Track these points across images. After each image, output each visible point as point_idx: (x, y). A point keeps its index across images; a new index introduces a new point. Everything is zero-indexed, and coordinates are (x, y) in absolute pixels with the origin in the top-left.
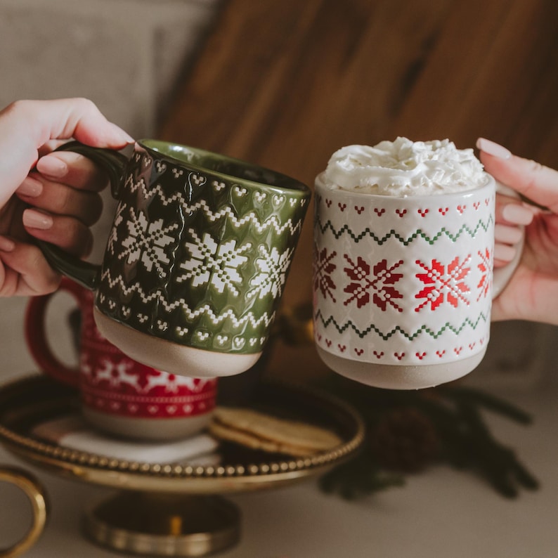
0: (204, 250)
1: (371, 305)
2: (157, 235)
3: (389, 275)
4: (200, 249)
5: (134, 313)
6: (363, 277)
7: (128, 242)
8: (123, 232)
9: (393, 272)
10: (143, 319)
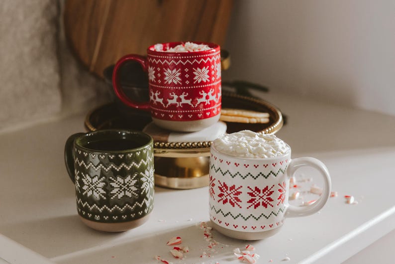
0: (119, 183)
1: (228, 203)
2: (97, 183)
3: (236, 192)
4: (117, 183)
5: (86, 214)
6: (226, 191)
7: (85, 188)
8: (82, 184)
9: (238, 190)
10: (90, 215)
